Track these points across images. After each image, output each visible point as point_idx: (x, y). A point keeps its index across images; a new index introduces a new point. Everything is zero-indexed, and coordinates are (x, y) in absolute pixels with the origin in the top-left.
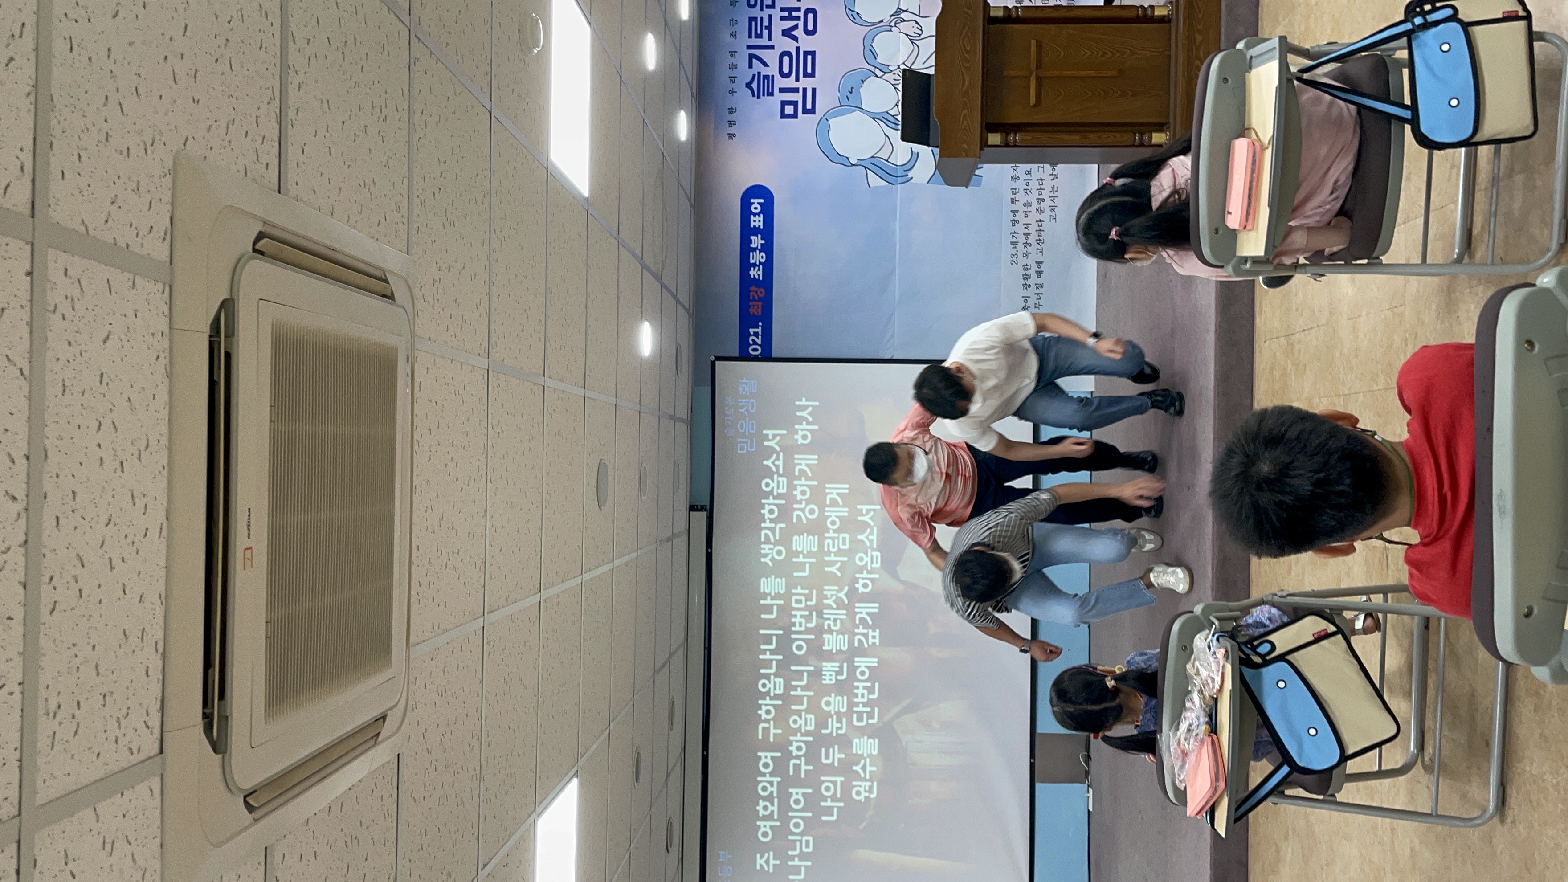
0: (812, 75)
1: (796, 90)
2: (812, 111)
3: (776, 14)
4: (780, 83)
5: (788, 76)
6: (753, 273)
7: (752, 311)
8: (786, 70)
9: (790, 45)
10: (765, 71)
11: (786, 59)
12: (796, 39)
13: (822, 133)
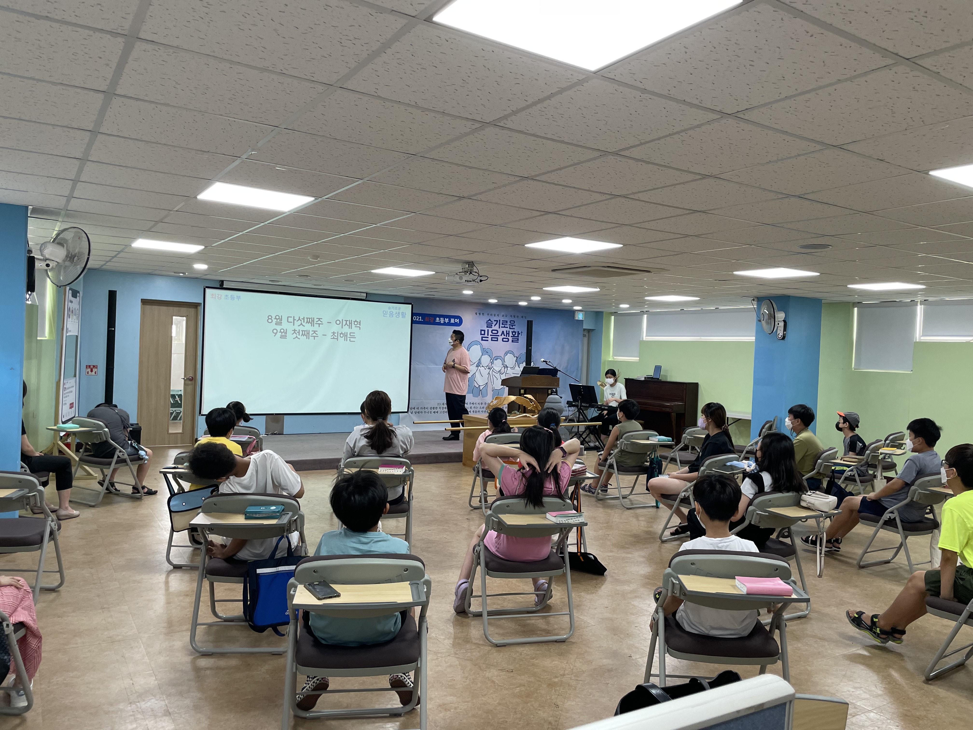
0: (492, 340)
1: (488, 335)
2: (482, 340)
3: (508, 329)
4: (490, 330)
5: (492, 333)
6: (438, 319)
7: (426, 318)
8: (493, 332)
9: (499, 334)
10: (493, 325)
11: (496, 332)
12: (501, 335)
13: (476, 343)
